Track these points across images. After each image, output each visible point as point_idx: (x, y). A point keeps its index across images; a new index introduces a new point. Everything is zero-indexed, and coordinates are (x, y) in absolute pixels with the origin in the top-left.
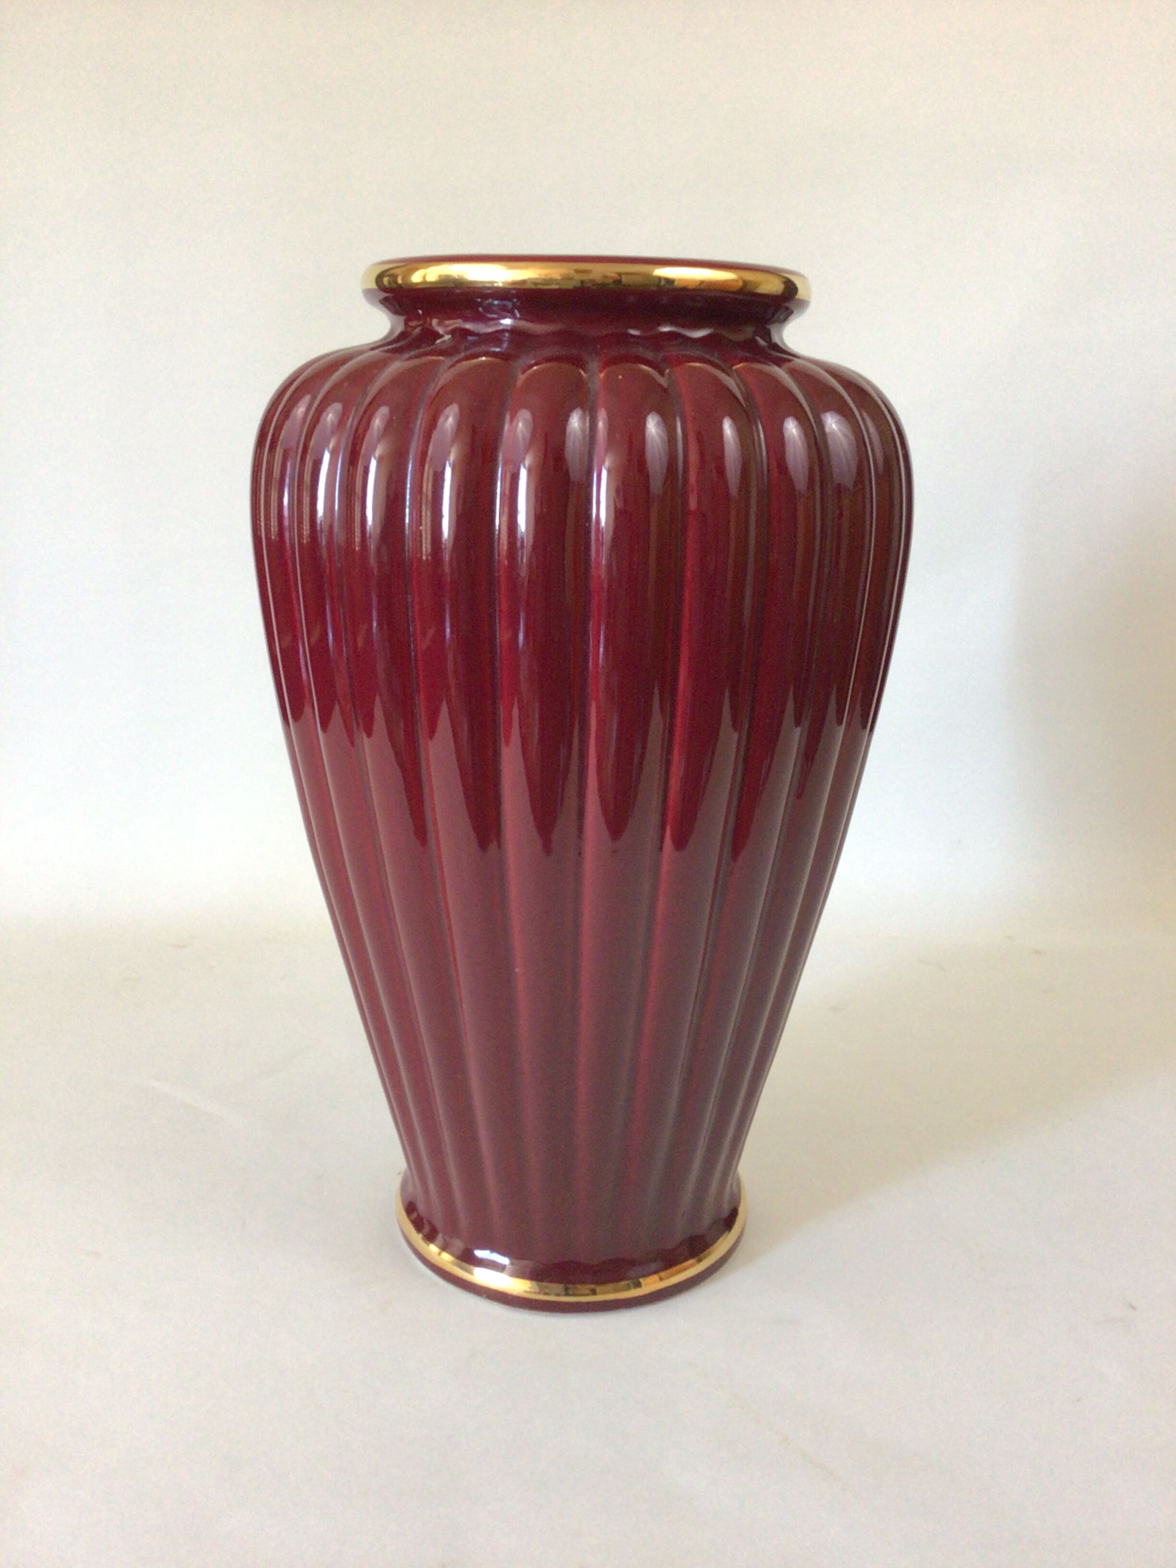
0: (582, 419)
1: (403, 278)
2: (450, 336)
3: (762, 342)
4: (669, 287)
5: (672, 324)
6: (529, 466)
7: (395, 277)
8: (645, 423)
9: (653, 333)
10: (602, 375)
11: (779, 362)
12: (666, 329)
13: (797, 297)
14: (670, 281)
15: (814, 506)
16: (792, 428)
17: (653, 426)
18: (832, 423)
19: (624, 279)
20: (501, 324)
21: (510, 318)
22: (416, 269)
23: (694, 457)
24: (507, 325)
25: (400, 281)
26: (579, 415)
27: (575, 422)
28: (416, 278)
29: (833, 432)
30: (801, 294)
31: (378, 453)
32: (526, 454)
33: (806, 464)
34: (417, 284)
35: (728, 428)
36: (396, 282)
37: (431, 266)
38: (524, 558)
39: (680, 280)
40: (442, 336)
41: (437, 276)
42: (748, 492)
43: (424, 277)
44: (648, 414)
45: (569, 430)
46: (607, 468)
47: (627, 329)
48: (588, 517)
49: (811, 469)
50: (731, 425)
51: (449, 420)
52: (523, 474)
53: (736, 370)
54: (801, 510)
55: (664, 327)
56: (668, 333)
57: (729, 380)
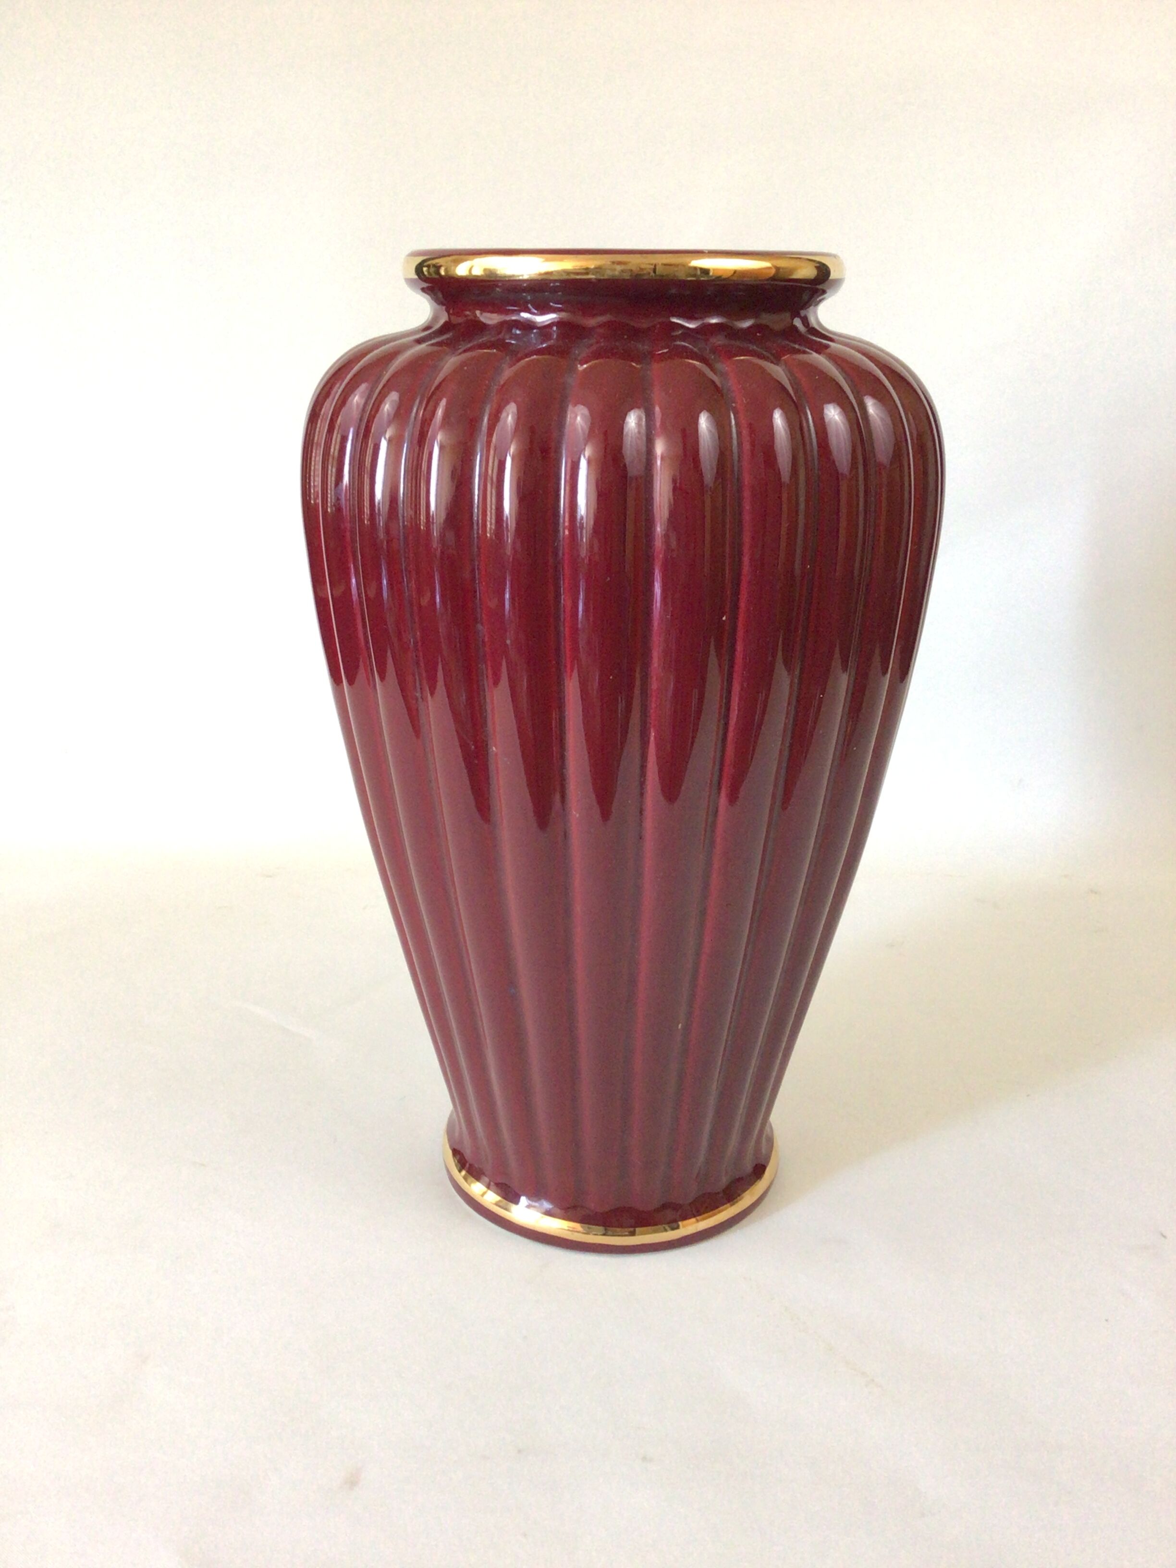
1: (446, 270)
3: (801, 327)
7: (438, 268)
9: (703, 324)
11: (820, 349)
12: (714, 321)
13: (831, 278)
15: (857, 485)
18: (872, 407)
22: (462, 261)
23: (747, 446)
25: (443, 272)
26: (635, 416)
28: (462, 270)
30: (833, 275)
31: (441, 440)
32: (585, 445)
33: (849, 449)
35: (778, 419)
36: (438, 273)
37: (476, 258)
38: (585, 537)
41: (482, 269)
42: (797, 479)
43: (470, 270)
45: (626, 430)
49: (854, 451)
52: (583, 464)
53: (785, 360)
54: (844, 488)
55: (713, 319)
56: (716, 324)
57: (778, 372)
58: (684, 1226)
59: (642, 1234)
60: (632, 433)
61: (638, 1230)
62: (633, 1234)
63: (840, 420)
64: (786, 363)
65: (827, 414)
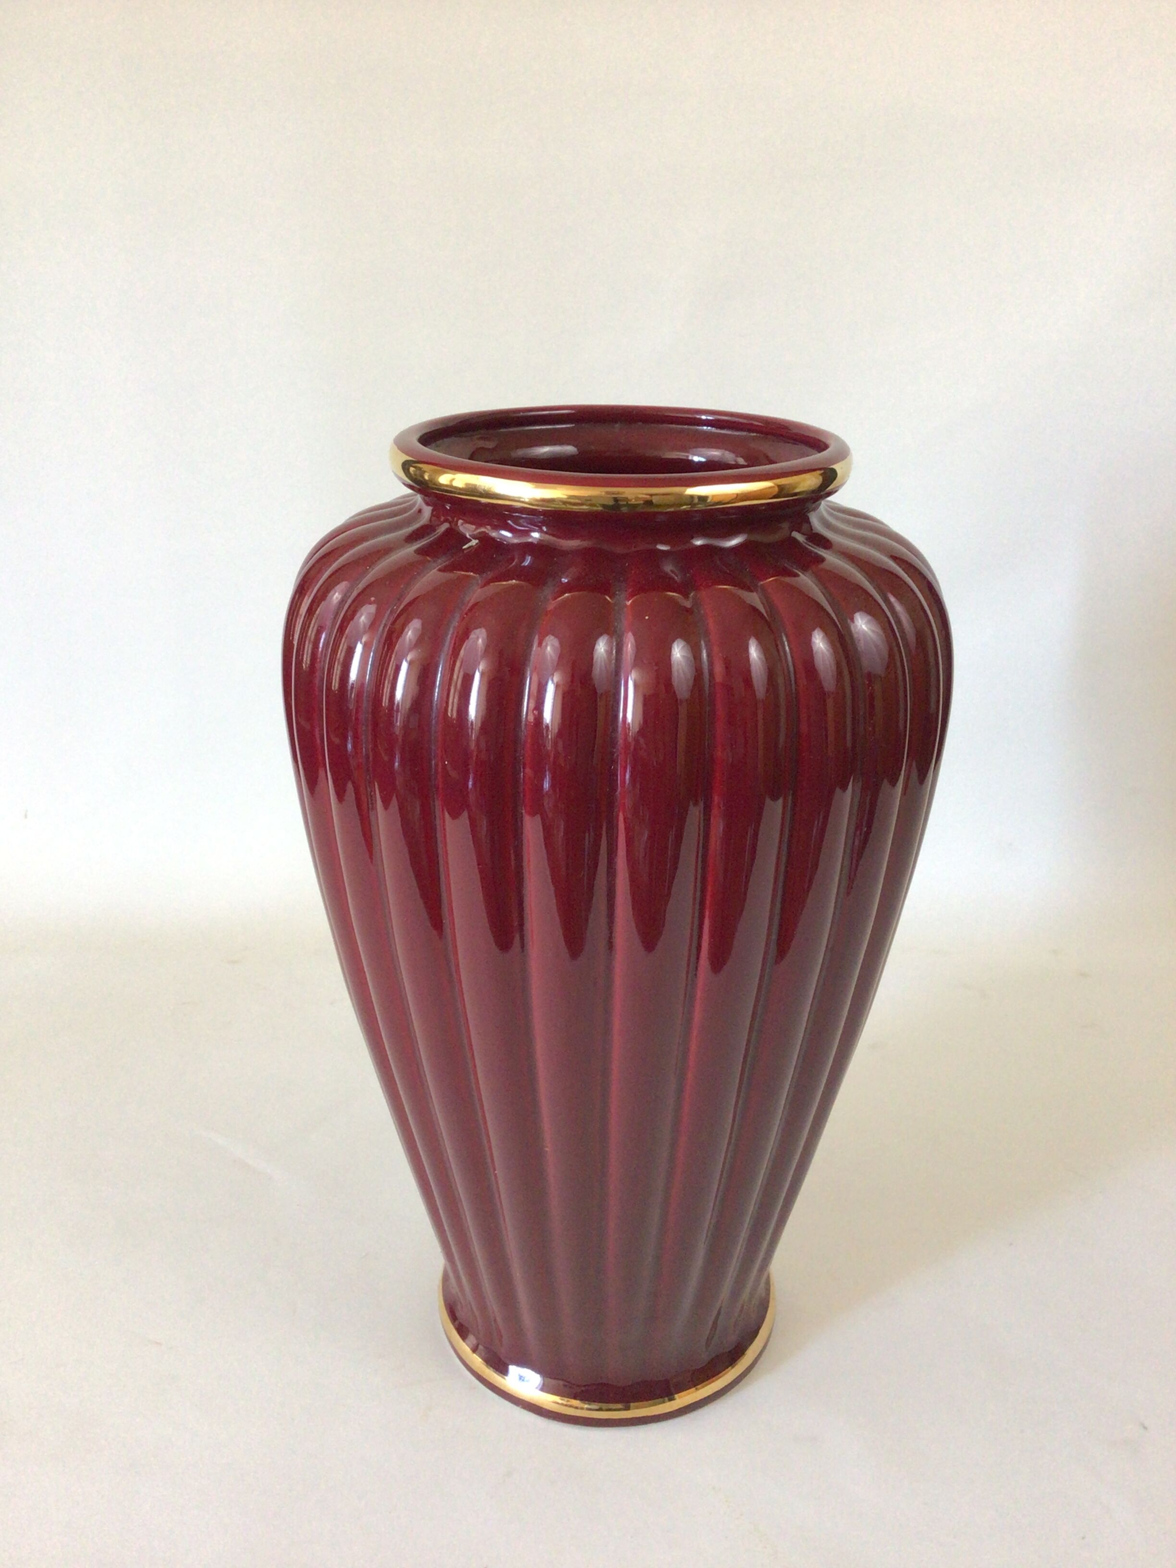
0: (609, 643)
2: (477, 541)
3: (799, 537)
4: (701, 507)
5: (704, 535)
6: (557, 683)
8: (670, 649)
9: (686, 547)
10: (629, 603)
12: (699, 542)
14: (703, 499)
16: (819, 643)
17: (678, 652)
19: (655, 500)
20: (532, 537)
21: (538, 532)
24: (536, 538)
26: (604, 643)
27: (601, 647)
29: (864, 633)
31: (409, 658)
34: (443, 485)
36: (423, 477)
39: (713, 496)
40: (470, 541)
44: (674, 641)
45: (596, 656)
46: (633, 679)
47: (656, 545)
48: (616, 716)
50: (756, 649)
51: (479, 639)
52: (551, 689)
53: (762, 586)
55: (698, 540)
56: (701, 546)
57: (754, 599)
58: (680, 1397)
59: (637, 1408)
60: (601, 658)
61: (632, 1404)
62: (627, 1408)
63: (825, 648)
64: (764, 589)
65: (814, 642)
